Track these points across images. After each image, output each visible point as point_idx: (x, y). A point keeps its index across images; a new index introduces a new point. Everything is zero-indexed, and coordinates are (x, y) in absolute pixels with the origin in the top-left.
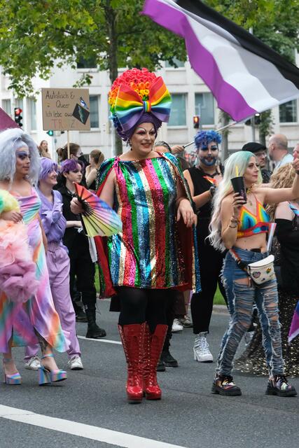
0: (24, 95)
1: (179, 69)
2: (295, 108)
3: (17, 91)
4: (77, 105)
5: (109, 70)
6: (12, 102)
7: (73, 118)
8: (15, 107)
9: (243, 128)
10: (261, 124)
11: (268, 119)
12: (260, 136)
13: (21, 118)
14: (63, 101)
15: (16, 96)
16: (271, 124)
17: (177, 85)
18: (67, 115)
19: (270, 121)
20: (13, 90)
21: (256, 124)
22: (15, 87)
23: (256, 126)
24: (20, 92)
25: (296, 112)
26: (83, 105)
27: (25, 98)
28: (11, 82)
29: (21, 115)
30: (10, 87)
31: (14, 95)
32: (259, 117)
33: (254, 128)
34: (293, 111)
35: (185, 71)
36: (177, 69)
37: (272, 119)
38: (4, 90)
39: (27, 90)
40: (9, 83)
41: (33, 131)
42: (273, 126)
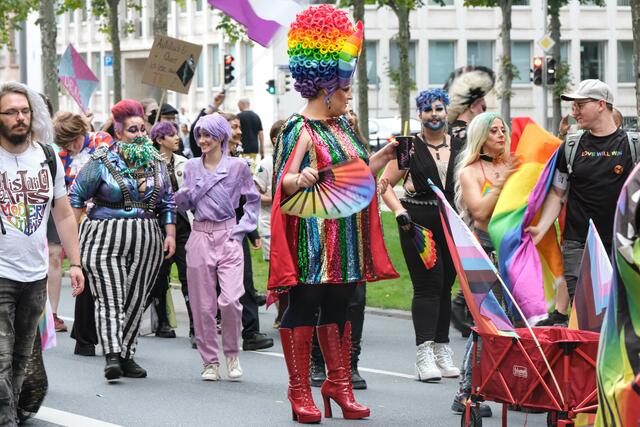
0: (237, 38)
1: (447, 7)
2: (602, 65)
3: (229, 32)
4: (186, 62)
5: (352, 7)
6: (221, 47)
7: (176, 76)
8: (224, 54)
9: (531, 89)
10: (556, 84)
11: (565, 77)
12: (554, 101)
13: (232, 69)
14: (174, 55)
15: (227, 39)
16: (568, 85)
17: (444, 29)
18: (171, 71)
19: (567, 81)
20: (223, 30)
21: (548, 83)
22: (226, 26)
23: (549, 86)
24: (232, 34)
25: (602, 70)
26: (191, 63)
27: (238, 42)
28: (220, 19)
29: (233, 64)
30: (220, 27)
31: (224, 37)
32: (553, 74)
33: (546, 90)
34: (600, 67)
35: (454, 10)
36: (444, 8)
37: (570, 78)
38: (210, 31)
39: (242, 31)
40: (219, 20)
41: (248, 88)
42: (572, 87)
